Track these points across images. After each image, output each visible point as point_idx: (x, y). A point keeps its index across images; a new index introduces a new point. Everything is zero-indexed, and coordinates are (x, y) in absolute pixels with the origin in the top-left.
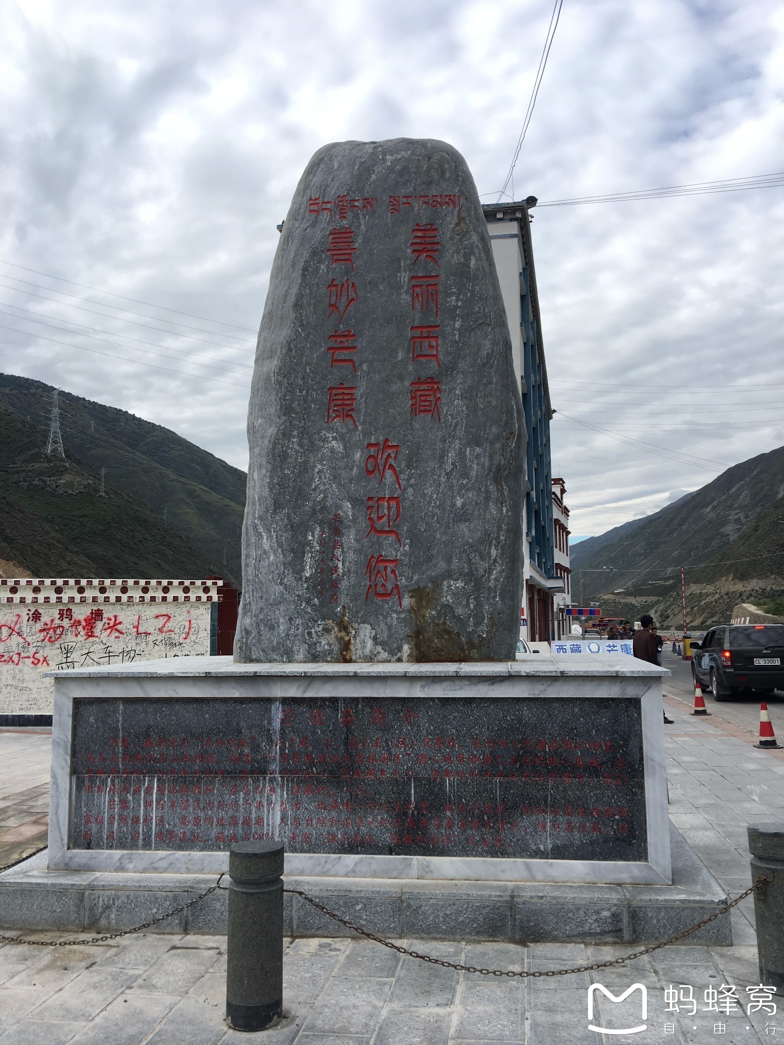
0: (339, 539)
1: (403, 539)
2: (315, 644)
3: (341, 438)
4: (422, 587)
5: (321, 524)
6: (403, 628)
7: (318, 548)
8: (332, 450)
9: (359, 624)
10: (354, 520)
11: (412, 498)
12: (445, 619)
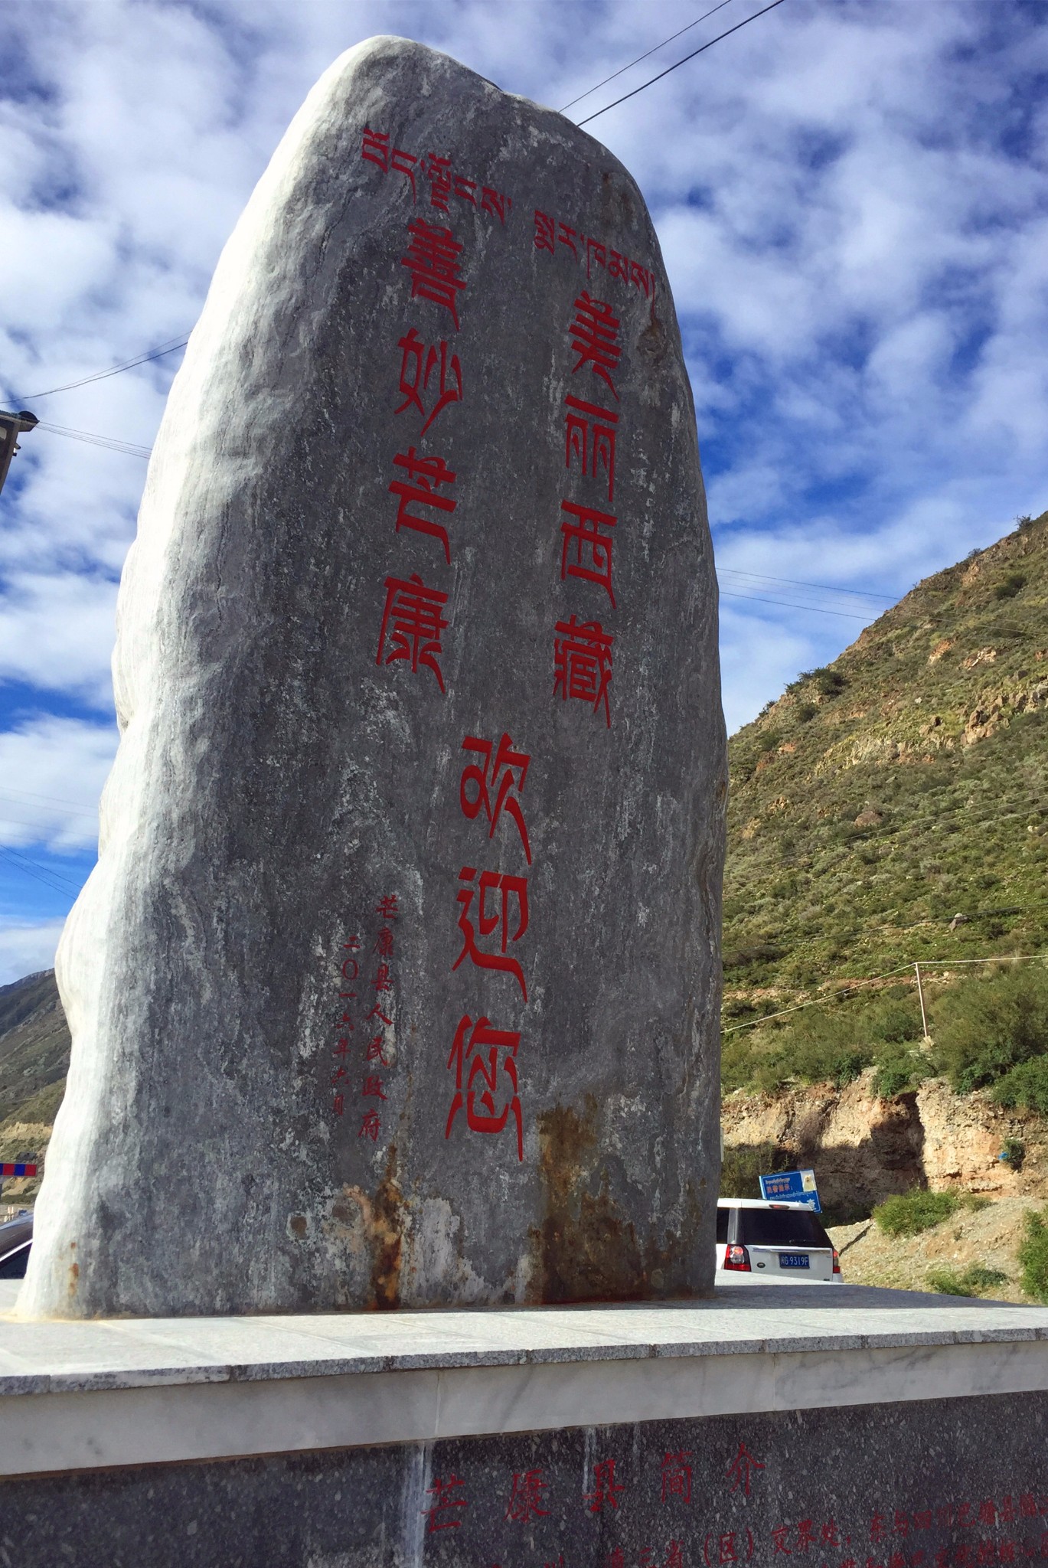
0: (389, 963)
1: (530, 984)
2: (311, 1254)
3: (409, 705)
4: (565, 1109)
5: (349, 916)
6: (522, 1211)
7: (337, 981)
8: (386, 731)
9: (424, 1198)
10: (427, 919)
11: (551, 887)
12: (606, 1190)
